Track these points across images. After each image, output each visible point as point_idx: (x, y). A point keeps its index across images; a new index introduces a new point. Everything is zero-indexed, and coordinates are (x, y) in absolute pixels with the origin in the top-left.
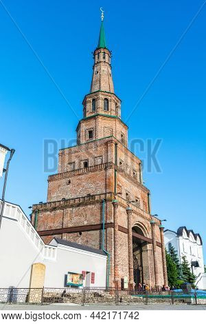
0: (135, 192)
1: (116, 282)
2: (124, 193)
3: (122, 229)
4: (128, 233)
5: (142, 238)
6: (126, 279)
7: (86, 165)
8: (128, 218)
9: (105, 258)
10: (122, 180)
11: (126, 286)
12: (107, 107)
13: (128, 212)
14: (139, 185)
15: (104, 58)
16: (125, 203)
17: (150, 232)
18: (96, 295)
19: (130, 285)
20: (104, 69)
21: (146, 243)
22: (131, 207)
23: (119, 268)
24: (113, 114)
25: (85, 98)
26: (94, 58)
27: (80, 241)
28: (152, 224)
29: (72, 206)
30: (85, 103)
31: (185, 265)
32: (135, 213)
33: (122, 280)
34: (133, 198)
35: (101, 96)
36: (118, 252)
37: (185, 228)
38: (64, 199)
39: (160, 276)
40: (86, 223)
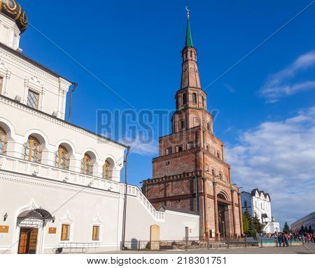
0: (219, 168)
1: (206, 233)
2: (210, 169)
3: (209, 196)
4: (214, 199)
5: (225, 201)
6: (213, 231)
7: (180, 149)
8: (214, 188)
9: (198, 217)
10: (209, 160)
11: (213, 235)
12: (195, 101)
13: (214, 183)
14: (222, 162)
15: (191, 56)
16: (211, 177)
17: (230, 197)
18: (194, 243)
19: (216, 235)
20: (192, 66)
21: (227, 205)
22: (217, 180)
23: (208, 223)
24: (201, 106)
25: (177, 94)
26: (183, 56)
27: (179, 206)
28: (232, 191)
29: (172, 181)
30: (177, 97)
31: (256, 218)
32: (219, 184)
33: (211, 231)
34: (217, 173)
35: (190, 91)
36: (208, 213)
37: (257, 189)
38: (165, 177)
39: (238, 227)
40: (183, 193)
